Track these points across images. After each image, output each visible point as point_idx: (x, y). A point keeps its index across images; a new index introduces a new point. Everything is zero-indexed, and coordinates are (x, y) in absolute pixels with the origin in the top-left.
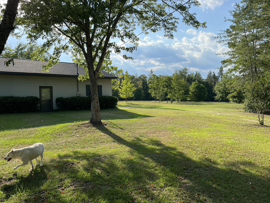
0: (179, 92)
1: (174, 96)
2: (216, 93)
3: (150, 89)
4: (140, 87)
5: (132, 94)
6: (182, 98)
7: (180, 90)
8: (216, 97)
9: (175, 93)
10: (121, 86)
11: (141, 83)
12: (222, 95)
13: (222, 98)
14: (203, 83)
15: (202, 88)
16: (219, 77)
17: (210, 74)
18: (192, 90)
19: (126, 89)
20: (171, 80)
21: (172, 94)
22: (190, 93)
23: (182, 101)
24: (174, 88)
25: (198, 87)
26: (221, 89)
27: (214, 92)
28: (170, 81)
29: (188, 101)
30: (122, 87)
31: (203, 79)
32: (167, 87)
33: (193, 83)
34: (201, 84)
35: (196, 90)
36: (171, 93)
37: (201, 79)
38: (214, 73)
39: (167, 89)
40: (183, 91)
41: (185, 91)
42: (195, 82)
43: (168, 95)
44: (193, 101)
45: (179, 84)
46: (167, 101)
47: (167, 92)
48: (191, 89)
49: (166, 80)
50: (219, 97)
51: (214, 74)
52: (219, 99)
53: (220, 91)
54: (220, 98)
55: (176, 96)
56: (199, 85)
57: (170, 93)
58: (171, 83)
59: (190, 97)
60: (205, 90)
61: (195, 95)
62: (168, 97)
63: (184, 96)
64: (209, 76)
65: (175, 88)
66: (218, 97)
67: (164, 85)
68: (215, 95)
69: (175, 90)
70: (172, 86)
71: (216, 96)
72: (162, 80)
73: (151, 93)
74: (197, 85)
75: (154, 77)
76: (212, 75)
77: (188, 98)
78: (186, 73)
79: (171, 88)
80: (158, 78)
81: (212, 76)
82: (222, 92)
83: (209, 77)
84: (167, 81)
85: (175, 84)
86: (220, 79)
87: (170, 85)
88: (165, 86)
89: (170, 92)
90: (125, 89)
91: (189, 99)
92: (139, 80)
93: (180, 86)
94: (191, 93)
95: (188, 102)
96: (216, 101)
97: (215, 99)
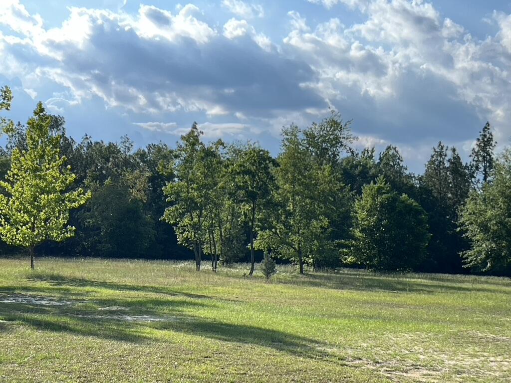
0: (307, 225)
1: (283, 242)
2: (469, 234)
3: (171, 203)
4: (139, 196)
5: (65, 226)
6: (319, 252)
7: (310, 215)
8: (469, 253)
9: (288, 227)
10: (8, 181)
11: (142, 179)
12: (494, 245)
13: (493, 260)
14: (411, 191)
15: (409, 209)
16: (477, 168)
17: (441, 155)
18: (363, 219)
19: (35, 198)
20: (270, 165)
21: (276, 233)
22: (358, 233)
23: (318, 265)
24: (283, 206)
25: (390, 208)
26: (490, 220)
27: (462, 232)
28: (268, 173)
29: (347, 266)
30: (12, 184)
31: (409, 177)
32: (251, 197)
33: (368, 189)
34: (404, 195)
35: (381, 220)
36: (270, 228)
37: (400, 173)
38: (454, 150)
39: (253, 209)
40: (326, 222)
41: (332, 223)
42: (375, 183)
43: (255, 237)
44: (370, 267)
45: (307, 186)
46: (249, 266)
47: (253, 221)
48: (362, 215)
49: (247, 165)
50: (483, 256)
51: (454, 158)
52: (484, 263)
53: (484, 228)
54: (487, 257)
55: (291, 245)
56: (395, 200)
57: (263, 229)
58: (272, 179)
59: (357, 249)
60: (420, 222)
61: (375, 241)
62: (256, 244)
63: (330, 245)
64: (437, 163)
65: (290, 207)
66: (479, 252)
67: (239, 188)
68: (467, 244)
69: (289, 214)
70: (276, 197)
71: (469, 248)
72: (227, 166)
73: (176, 224)
74: (388, 199)
75: (193, 150)
76: (449, 161)
77: (347, 254)
78: (337, 141)
79: (271, 205)
80: (209, 154)
81: (447, 165)
82: (495, 232)
83: (435, 165)
84: (253, 168)
85: (287, 186)
86: (479, 176)
87: (266, 192)
88: (241, 193)
89: (266, 225)
90: (28, 194)
91: (350, 259)
92: (134, 167)
93: (311, 198)
94: (362, 231)
95: (346, 271)
96: (467, 272)
97: (465, 263)
